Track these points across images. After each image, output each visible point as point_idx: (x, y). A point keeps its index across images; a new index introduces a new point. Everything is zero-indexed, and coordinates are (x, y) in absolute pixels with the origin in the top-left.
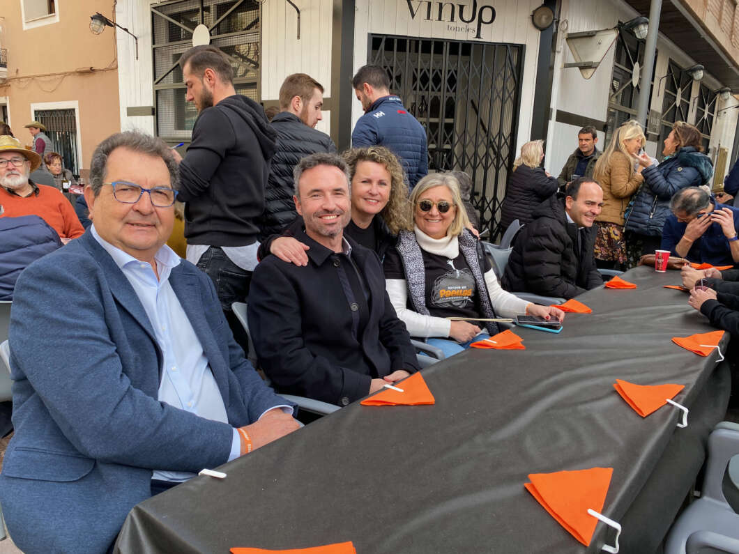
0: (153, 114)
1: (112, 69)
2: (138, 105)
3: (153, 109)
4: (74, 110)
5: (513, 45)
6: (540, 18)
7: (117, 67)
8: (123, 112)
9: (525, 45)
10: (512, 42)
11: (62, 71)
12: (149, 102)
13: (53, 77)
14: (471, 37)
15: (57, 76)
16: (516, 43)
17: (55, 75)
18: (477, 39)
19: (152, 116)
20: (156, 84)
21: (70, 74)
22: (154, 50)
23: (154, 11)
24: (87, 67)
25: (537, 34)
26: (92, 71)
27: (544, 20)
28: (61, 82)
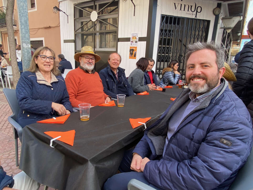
0: (74, 42)
1: (58, 27)
2: (68, 39)
3: (74, 41)
4: (42, 41)
5: (206, 20)
6: (216, 11)
7: (60, 26)
8: (62, 42)
9: (210, 21)
10: (206, 19)
11: (38, 28)
12: (73, 38)
13: (34, 30)
14: (194, 17)
15: (36, 29)
16: (207, 20)
17: (35, 29)
18: (195, 18)
19: (74, 43)
20: (75, 32)
21: (41, 28)
22: (75, 20)
23: (75, 6)
24: (48, 26)
25: (214, 17)
26: (50, 27)
27: (217, 12)
28: (38, 31)
